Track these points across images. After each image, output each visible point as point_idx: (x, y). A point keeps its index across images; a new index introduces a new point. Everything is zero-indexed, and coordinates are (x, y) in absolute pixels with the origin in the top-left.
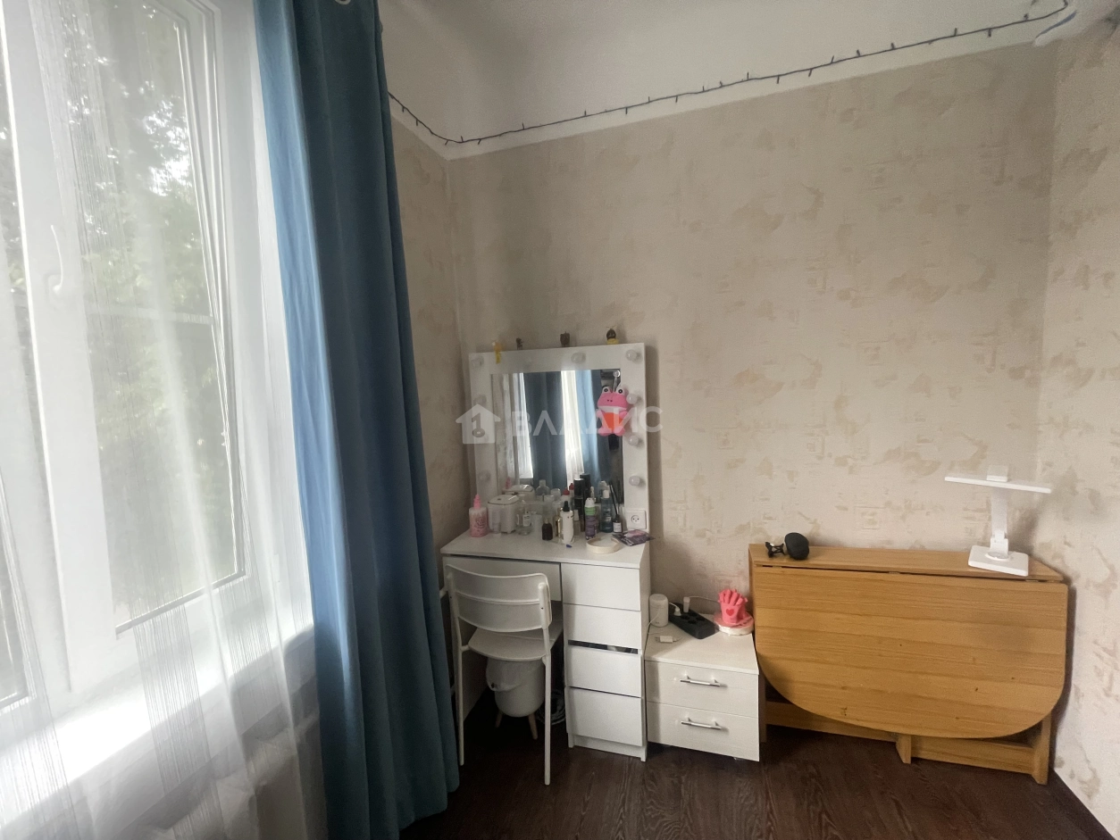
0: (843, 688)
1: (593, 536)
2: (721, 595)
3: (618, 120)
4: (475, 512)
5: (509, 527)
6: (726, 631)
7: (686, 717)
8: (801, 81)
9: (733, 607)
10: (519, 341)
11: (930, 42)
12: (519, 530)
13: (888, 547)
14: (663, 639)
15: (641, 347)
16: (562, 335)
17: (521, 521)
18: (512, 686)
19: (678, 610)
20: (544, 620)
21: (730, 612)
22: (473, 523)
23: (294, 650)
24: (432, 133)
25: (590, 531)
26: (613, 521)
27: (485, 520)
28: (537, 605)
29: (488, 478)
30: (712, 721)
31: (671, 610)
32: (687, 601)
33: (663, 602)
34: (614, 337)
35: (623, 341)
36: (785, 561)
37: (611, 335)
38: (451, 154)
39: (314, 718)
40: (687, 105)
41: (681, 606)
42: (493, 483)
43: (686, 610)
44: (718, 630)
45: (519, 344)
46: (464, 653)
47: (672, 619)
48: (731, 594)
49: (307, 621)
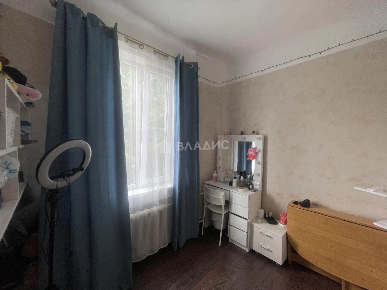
0: (317, 254)
1: (242, 187)
2: (281, 214)
3: (260, 74)
4: (215, 175)
5: (222, 180)
6: (281, 225)
7: (260, 243)
8: (319, 56)
9: (284, 219)
10: (230, 133)
11: (368, 37)
12: (224, 182)
13: (348, 213)
14: (258, 220)
15: (261, 136)
16: (241, 132)
17: (225, 180)
18: (217, 220)
19: (267, 215)
20: (222, 203)
21: (283, 220)
22: (213, 178)
23: (169, 190)
24: (214, 82)
25: (241, 185)
26: (250, 185)
27: (216, 178)
28: (221, 199)
29: (220, 168)
30: (268, 247)
31: (265, 215)
32: (271, 214)
33: (262, 211)
34: (255, 133)
35: (258, 134)
36: (301, 207)
37: (254, 132)
38: (219, 86)
39: (171, 204)
40: (280, 67)
41: (268, 214)
42: (221, 169)
43: (270, 216)
44: (278, 224)
45: (230, 134)
46: (206, 208)
47: (265, 217)
48: (284, 214)
49: (172, 186)
